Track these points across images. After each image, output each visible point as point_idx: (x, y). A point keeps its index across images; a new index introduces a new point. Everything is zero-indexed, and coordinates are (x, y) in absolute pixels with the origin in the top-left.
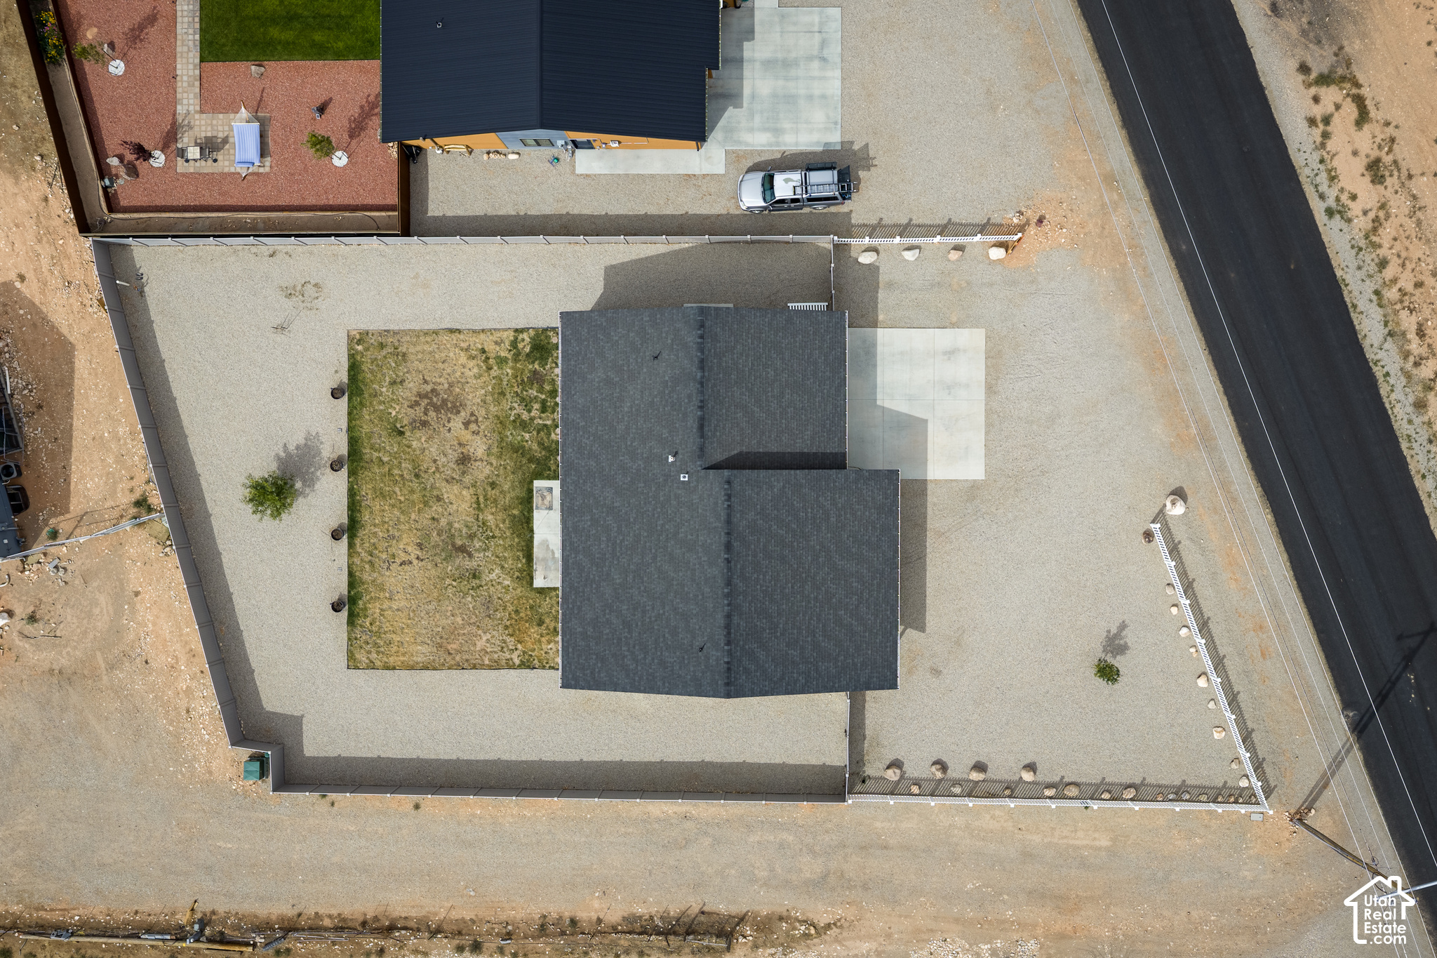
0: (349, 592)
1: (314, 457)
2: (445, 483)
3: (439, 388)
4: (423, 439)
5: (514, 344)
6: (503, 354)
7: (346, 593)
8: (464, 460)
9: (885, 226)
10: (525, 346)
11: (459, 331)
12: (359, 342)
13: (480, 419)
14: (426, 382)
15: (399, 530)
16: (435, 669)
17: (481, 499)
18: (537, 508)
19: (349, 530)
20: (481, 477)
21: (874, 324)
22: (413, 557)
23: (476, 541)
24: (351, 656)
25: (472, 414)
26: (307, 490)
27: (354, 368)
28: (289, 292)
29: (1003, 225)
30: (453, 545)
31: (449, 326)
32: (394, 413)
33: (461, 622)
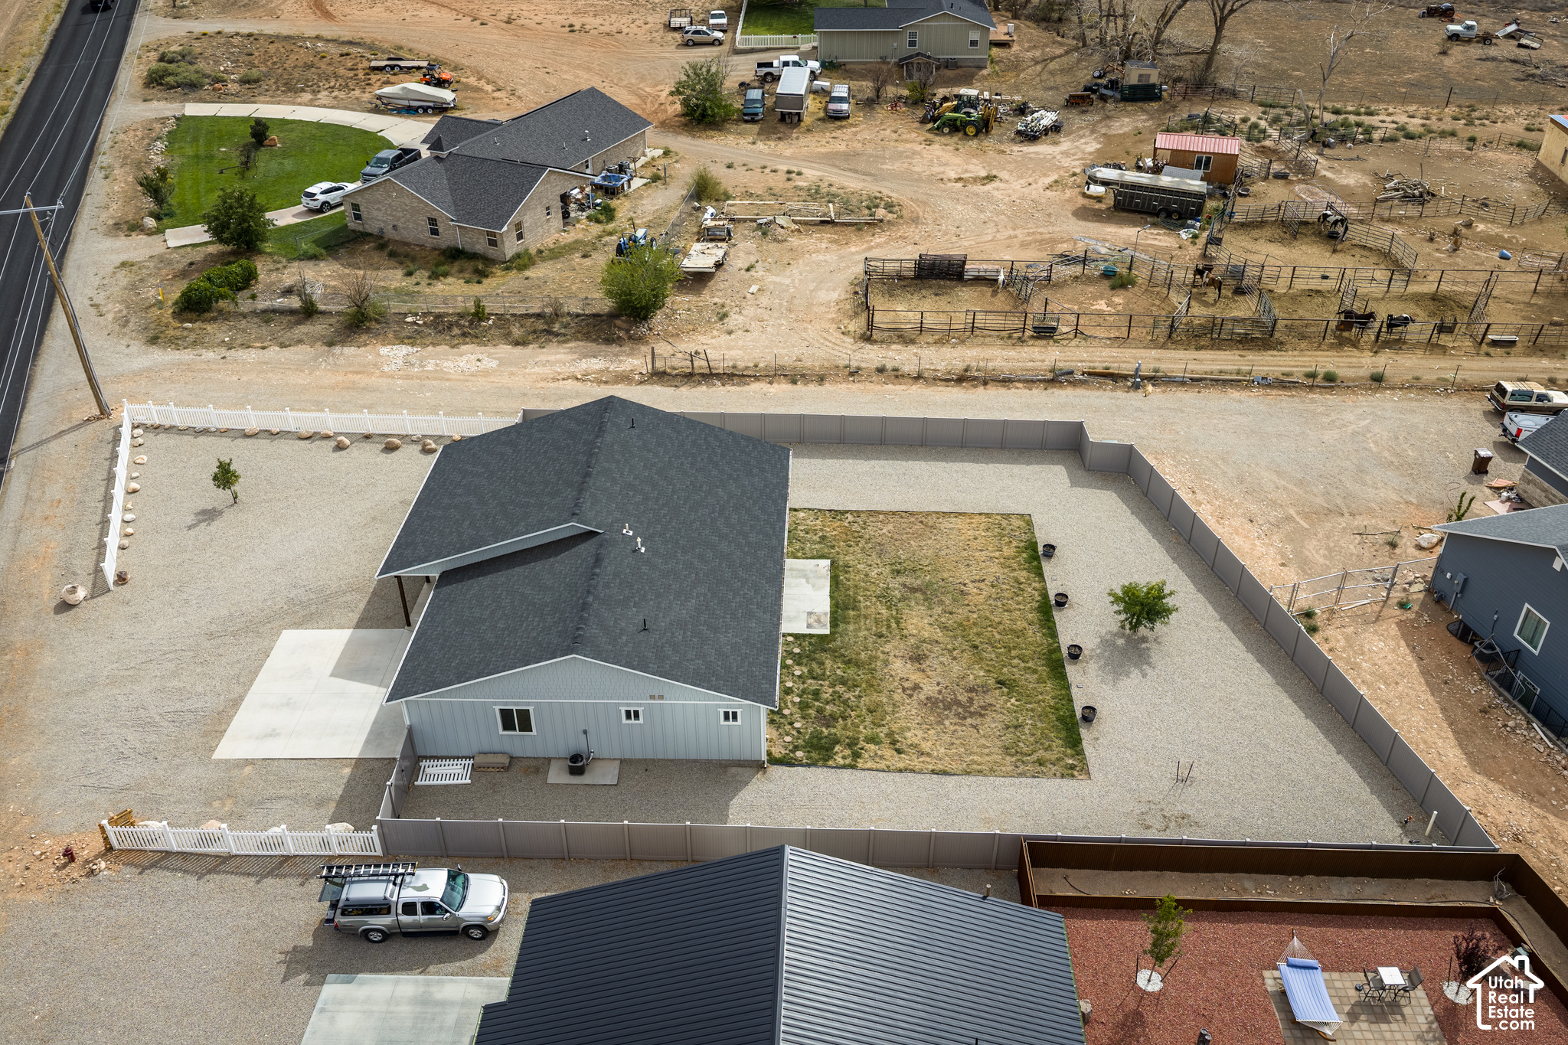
0: (1040, 563)
1: (1106, 665)
2: (940, 640)
3: (956, 720)
4: (971, 677)
5: (856, 755)
6: (872, 747)
7: (1043, 563)
8: (917, 658)
9: (299, 875)
10: (841, 754)
11: (933, 772)
12: (1072, 767)
13: (900, 691)
14: (975, 727)
15: (990, 605)
16: (937, 513)
17: (894, 625)
18: (826, 614)
19: (1049, 608)
20: (895, 642)
21: (359, 762)
22: (971, 585)
23: (899, 596)
24: (1030, 523)
25: (911, 696)
26: (1108, 637)
27: (1074, 743)
28: (1186, 821)
29: (123, 864)
30: (924, 593)
31: (948, 778)
32: (1013, 700)
33: (912, 542)
